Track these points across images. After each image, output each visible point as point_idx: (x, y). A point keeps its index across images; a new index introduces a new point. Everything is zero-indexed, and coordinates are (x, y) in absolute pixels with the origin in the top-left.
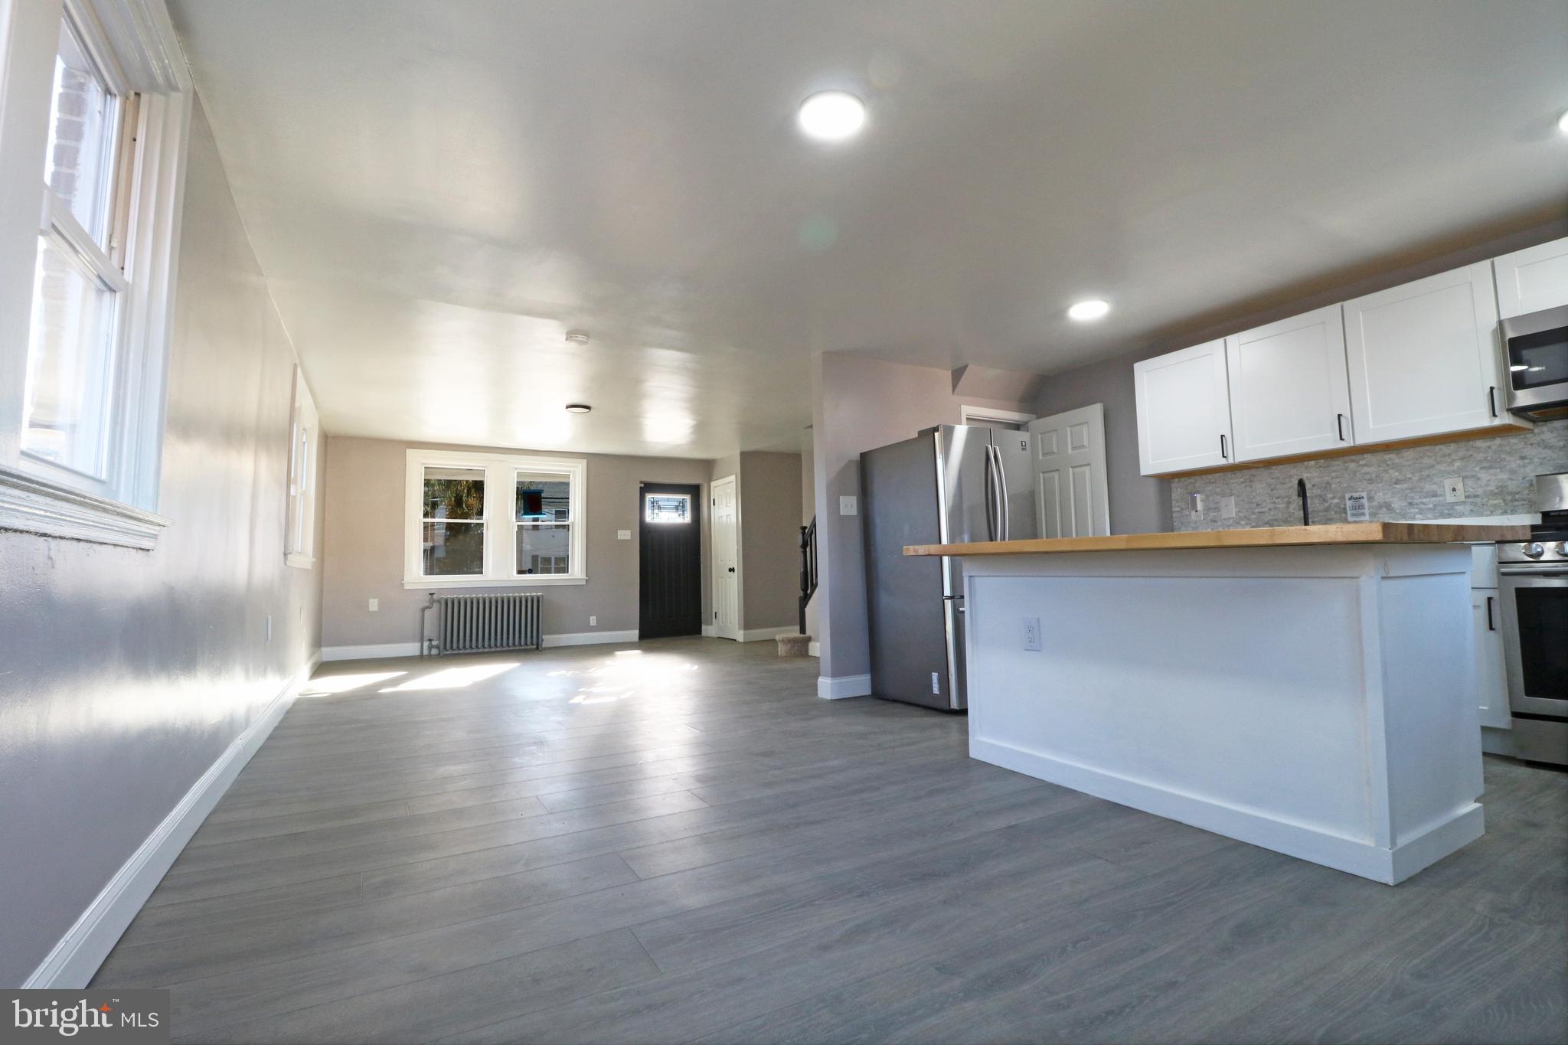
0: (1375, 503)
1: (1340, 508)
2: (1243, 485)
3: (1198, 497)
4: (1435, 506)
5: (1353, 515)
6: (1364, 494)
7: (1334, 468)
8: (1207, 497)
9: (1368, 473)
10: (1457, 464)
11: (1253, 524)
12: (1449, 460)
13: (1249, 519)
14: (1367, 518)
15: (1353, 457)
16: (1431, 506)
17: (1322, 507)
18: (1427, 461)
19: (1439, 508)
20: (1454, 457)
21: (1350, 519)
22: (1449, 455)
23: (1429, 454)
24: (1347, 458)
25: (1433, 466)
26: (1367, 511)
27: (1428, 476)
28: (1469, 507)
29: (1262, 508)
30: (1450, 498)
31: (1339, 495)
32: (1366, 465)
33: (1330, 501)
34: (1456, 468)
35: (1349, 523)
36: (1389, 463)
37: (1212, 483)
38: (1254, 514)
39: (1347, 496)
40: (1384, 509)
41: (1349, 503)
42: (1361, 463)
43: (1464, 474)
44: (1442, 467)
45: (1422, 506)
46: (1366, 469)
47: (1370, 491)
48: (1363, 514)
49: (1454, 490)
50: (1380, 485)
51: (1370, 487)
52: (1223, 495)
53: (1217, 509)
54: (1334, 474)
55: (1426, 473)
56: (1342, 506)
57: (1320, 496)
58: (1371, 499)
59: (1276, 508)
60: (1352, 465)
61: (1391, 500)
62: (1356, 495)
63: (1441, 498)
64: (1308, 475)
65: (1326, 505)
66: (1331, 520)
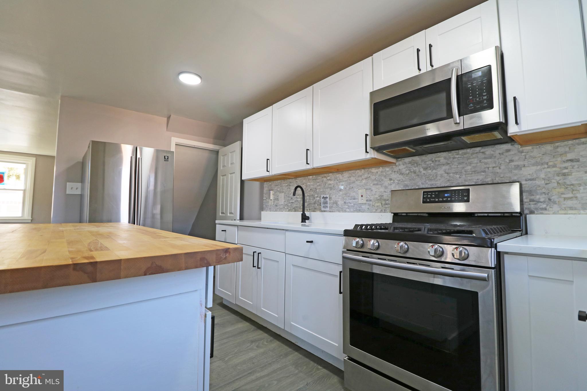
0: (332, 201)
1: (319, 202)
2: (287, 187)
3: (272, 192)
4: (354, 204)
5: (323, 207)
6: (328, 196)
7: (318, 181)
8: (275, 192)
9: (330, 184)
10: (364, 181)
11: (289, 209)
12: (361, 179)
13: (288, 206)
14: (328, 209)
15: (325, 175)
16: (352, 205)
17: (313, 202)
18: (353, 179)
19: (356, 206)
20: (363, 177)
21: (323, 209)
22: (361, 176)
23: (354, 175)
24: (323, 175)
25: (354, 182)
26: (328, 205)
27: (353, 187)
28: (367, 207)
29: (292, 200)
30: (361, 201)
31: (320, 196)
32: (330, 180)
33: (316, 199)
34: (363, 184)
35: (322, 211)
36: (338, 179)
37: (277, 185)
38: (290, 203)
39: (322, 196)
40: (335, 205)
41: (322, 200)
42: (328, 178)
43: (366, 187)
44: (358, 183)
45: (349, 204)
46: (330, 182)
47: (331, 194)
48: (327, 207)
49: (362, 196)
50: (334, 191)
51: (331, 192)
52: (280, 192)
53: (278, 199)
54: (318, 184)
55: (351, 186)
56: (320, 202)
57: (312, 195)
58: (330, 198)
59: (297, 201)
60: (325, 179)
61: (338, 200)
62: (325, 196)
63: (356, 200)
64: (309, 183)
65: (315, 200)
66: (315, 209)
